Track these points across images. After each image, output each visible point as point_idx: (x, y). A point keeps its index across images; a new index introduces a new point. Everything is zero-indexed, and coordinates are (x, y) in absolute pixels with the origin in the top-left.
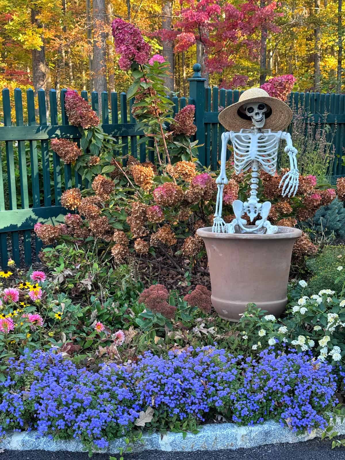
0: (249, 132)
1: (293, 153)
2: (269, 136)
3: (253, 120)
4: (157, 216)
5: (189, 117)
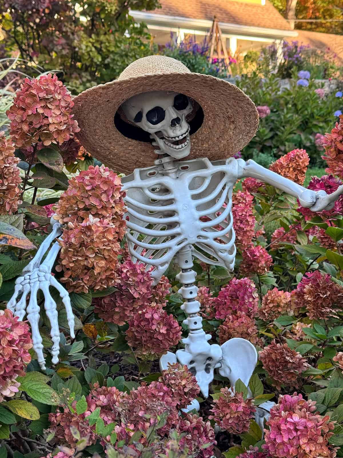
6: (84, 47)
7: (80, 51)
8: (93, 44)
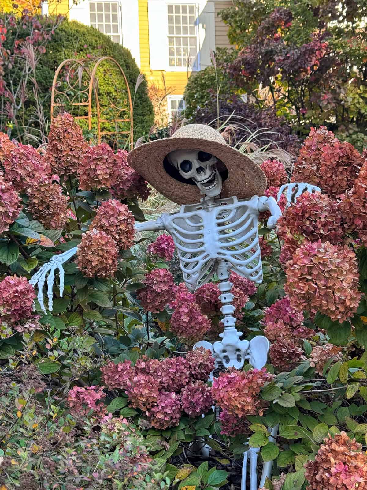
3: (199, 185)
6: (350, 100)
7: (346, 103)
8: (360, 95)
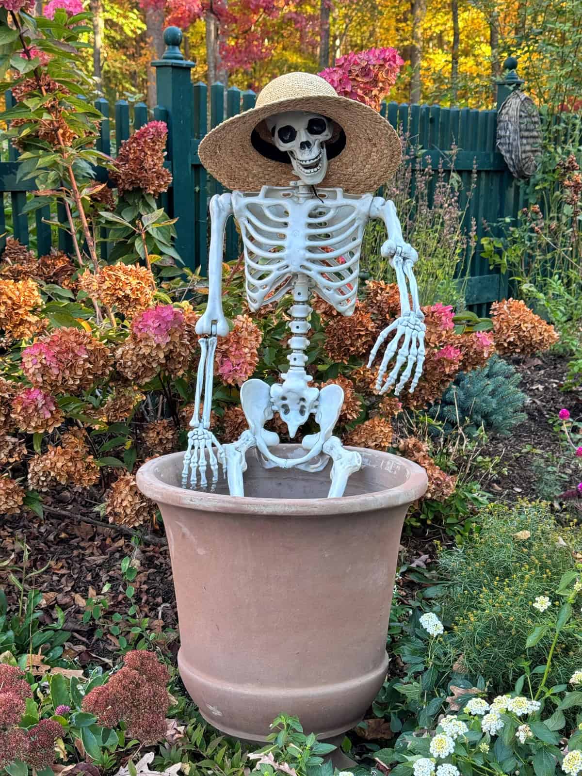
0: (285, 195)
1: (404, 259)
2: (338, 207)
3: (294, 163)
4: (39, 418)
5: (154, 150)
